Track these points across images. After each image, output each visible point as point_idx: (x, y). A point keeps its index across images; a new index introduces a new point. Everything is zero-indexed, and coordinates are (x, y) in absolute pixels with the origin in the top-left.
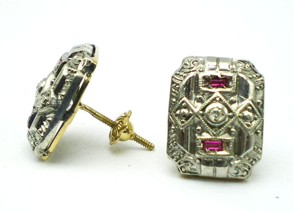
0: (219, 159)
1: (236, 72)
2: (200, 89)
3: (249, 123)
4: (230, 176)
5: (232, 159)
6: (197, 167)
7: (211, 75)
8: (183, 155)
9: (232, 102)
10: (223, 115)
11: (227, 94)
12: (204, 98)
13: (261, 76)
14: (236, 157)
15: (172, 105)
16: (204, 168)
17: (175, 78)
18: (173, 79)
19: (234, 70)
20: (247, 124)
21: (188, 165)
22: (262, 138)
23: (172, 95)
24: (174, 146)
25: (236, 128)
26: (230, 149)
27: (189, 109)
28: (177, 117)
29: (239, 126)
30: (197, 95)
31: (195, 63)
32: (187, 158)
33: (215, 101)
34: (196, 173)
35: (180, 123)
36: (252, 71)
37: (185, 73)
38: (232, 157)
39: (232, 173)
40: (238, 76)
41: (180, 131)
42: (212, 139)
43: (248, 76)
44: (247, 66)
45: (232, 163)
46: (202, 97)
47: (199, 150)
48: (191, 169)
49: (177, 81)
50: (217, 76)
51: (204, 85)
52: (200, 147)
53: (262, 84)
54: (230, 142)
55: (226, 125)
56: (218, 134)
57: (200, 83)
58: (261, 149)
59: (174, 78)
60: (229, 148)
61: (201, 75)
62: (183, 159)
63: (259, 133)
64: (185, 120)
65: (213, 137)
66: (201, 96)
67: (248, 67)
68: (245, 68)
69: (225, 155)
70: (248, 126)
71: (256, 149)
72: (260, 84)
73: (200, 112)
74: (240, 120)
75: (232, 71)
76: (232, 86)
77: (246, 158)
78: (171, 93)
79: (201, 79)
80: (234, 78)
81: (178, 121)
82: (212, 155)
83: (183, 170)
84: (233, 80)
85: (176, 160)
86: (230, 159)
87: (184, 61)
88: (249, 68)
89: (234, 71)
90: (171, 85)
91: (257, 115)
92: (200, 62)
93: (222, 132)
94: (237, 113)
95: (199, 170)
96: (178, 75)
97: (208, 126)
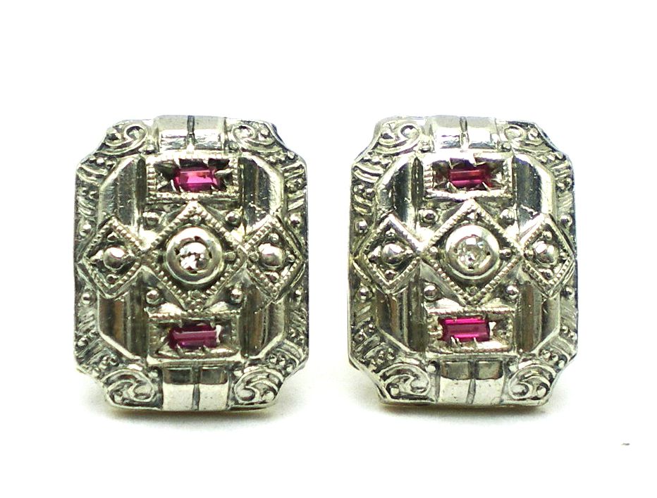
0: (481, 360)
1: (509, 150)
2: (427, 193)
3: (549, 271)
4: (507, 401)
5: (512, 360)
6: (428, 384)
7: (451, 160)
8: (392, 355)
9: (506, 223)
10: (488, 254)
11: (492, 204)
12: (439, 217)
13: (564, 158)
14: (521, 355)
15: (356, 235)
16: (447, 386)
17: (360, 169)
18: (355, 173)
19: (504, 146)
20: (542, 273)
21: (405, 380)
22: (577, 306)
23: (355, 210)
24: (370, 335)
25: (518, 285)
26: (508, 334)
27: (404, 243)
28: (375, 265)
29: (525, 278)
30: (419, 209)
31: (407, 131)
32: (403, 363)
33: (466, 222)
34: (425, 398)
35: (382, 277)
36: (544, 147)
37: (385, 156)
38: (513, 353)
39: (511, 393)
40: (515, 160)
41: (383, 298)
42: (465, 312)
43: (537, 158)
44: (532, 135)
45: (513, 368)
46: (435, 214)
47: (433, 341)
48: (413, 389)
49: (367, 178)
50: (467, 162)
51: (435, 184)
52: (435, 333)
53: (568, 176)
54: (507, 318)
55: (497, 277)
56: (479, 301)
57: (427, 179)
58: (576, 331)
59: (358, 171)
60: (505, 333)
61: (427, 161)
62: (394, 366)
63: (570, 294)
64: (395, 270)
65: (466, 309)
66: (431, 212)
67: (535, 138)
68: (528, 139)
69: (497, 350)
70: (546, 279)
71: (565, 332)
72: (565, 178)
73: (431, 249)
74: (528, 264)
75: (500, 147)
76: (503, 183)
77: (544, 354)
78: (353, 208)
79: (429, 170)
80: (506, 165)
81: (377, 274)
82: (466, 351)
83: (394, 391)
84: (504, 168)
85: (375, 368)
86: (507, 360)
87: (378, 128)
88: (538, 139)
89: (503, 148)
90: (352, 189)
91: (565, 251)
92: (420, 130)
93: (488, 296)
94: (520, 248)
95: (434, 389)
96: (369, 164)
97: (453, 283)
